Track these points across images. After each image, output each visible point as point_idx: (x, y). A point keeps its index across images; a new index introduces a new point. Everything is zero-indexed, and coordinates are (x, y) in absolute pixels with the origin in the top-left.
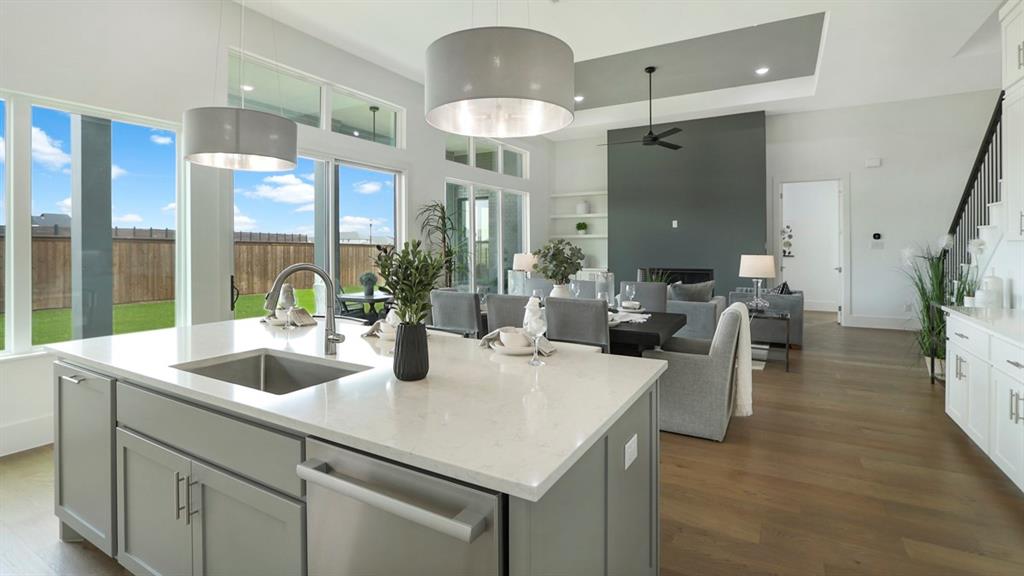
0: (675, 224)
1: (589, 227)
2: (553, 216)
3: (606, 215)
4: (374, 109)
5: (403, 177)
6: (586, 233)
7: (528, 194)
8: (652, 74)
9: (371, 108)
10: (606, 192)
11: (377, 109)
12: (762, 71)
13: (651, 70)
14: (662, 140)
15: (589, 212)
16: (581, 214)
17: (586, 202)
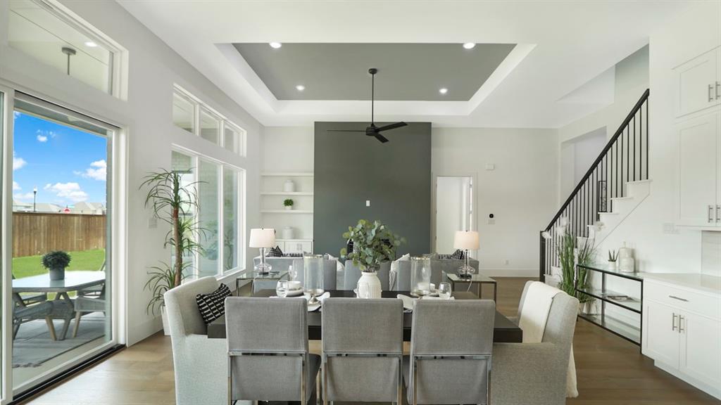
0: (368, 203)
1: (294, 203)
2: (262, 193)
3: (313, 194)
4: (70, 51)
5: (123, 137)
6: (292, 209)
7: (245, 171)
8: (374, 75)
9: (64, 49)
10: (313, 175)
11: (73, 52)
12: (443, 91)
13: (373, 71)
14: (380, 133)
15: (295, 191)
16: (288, 192)
17: (293, 181)
